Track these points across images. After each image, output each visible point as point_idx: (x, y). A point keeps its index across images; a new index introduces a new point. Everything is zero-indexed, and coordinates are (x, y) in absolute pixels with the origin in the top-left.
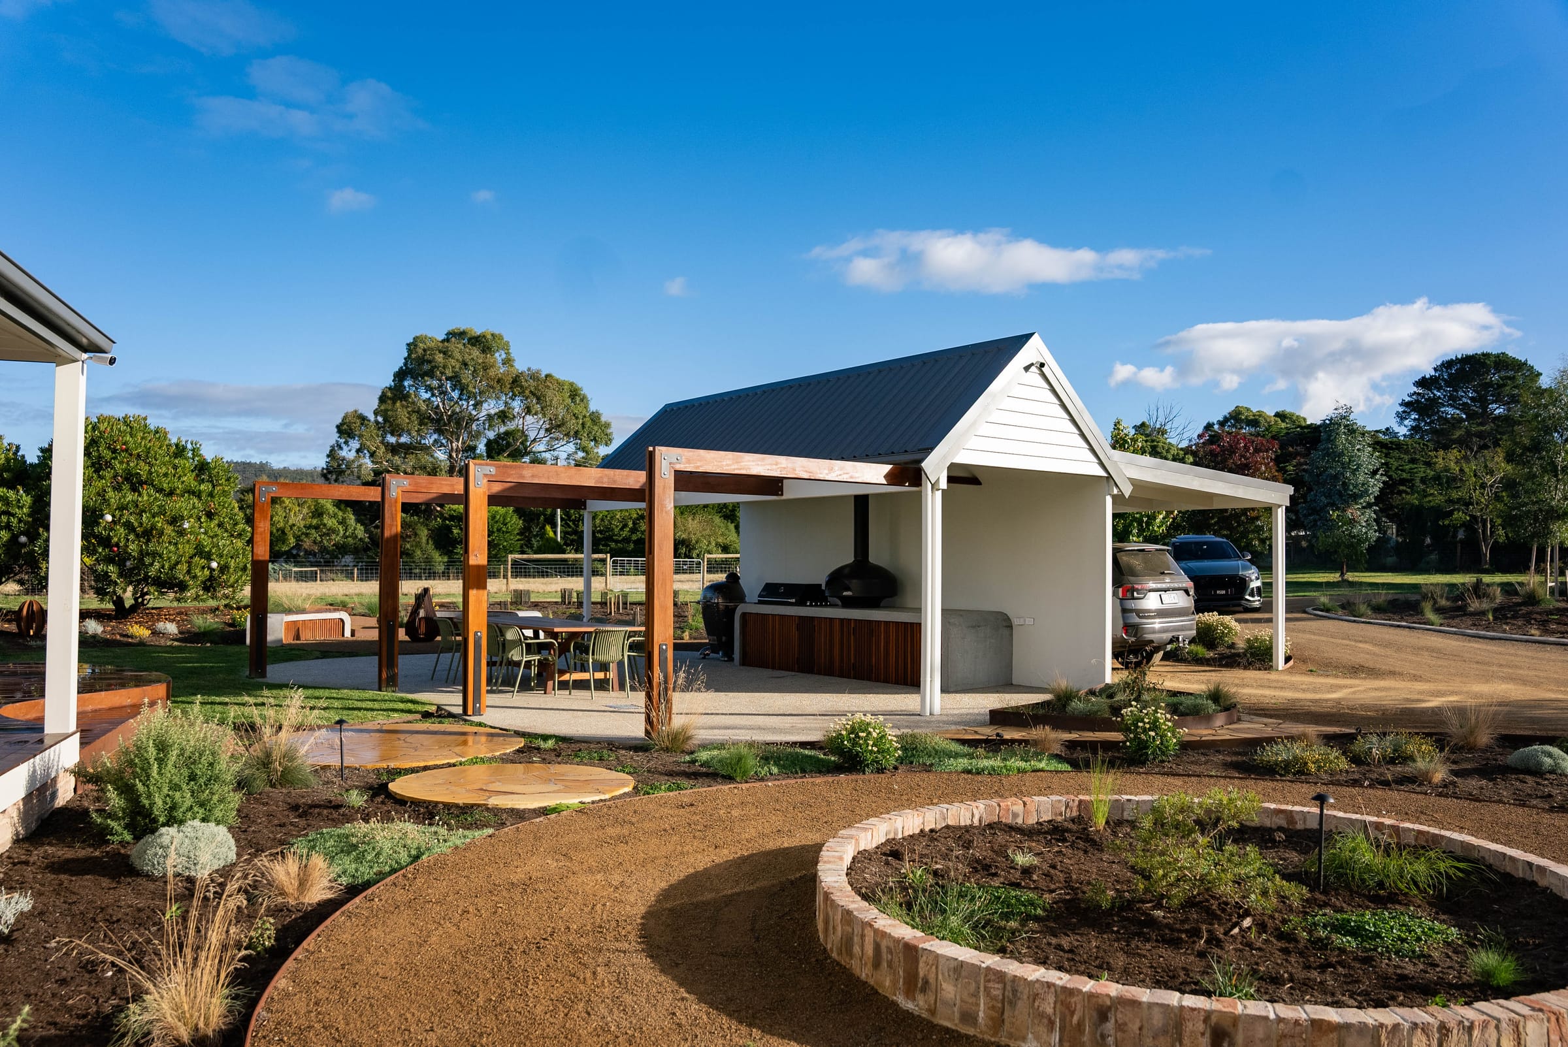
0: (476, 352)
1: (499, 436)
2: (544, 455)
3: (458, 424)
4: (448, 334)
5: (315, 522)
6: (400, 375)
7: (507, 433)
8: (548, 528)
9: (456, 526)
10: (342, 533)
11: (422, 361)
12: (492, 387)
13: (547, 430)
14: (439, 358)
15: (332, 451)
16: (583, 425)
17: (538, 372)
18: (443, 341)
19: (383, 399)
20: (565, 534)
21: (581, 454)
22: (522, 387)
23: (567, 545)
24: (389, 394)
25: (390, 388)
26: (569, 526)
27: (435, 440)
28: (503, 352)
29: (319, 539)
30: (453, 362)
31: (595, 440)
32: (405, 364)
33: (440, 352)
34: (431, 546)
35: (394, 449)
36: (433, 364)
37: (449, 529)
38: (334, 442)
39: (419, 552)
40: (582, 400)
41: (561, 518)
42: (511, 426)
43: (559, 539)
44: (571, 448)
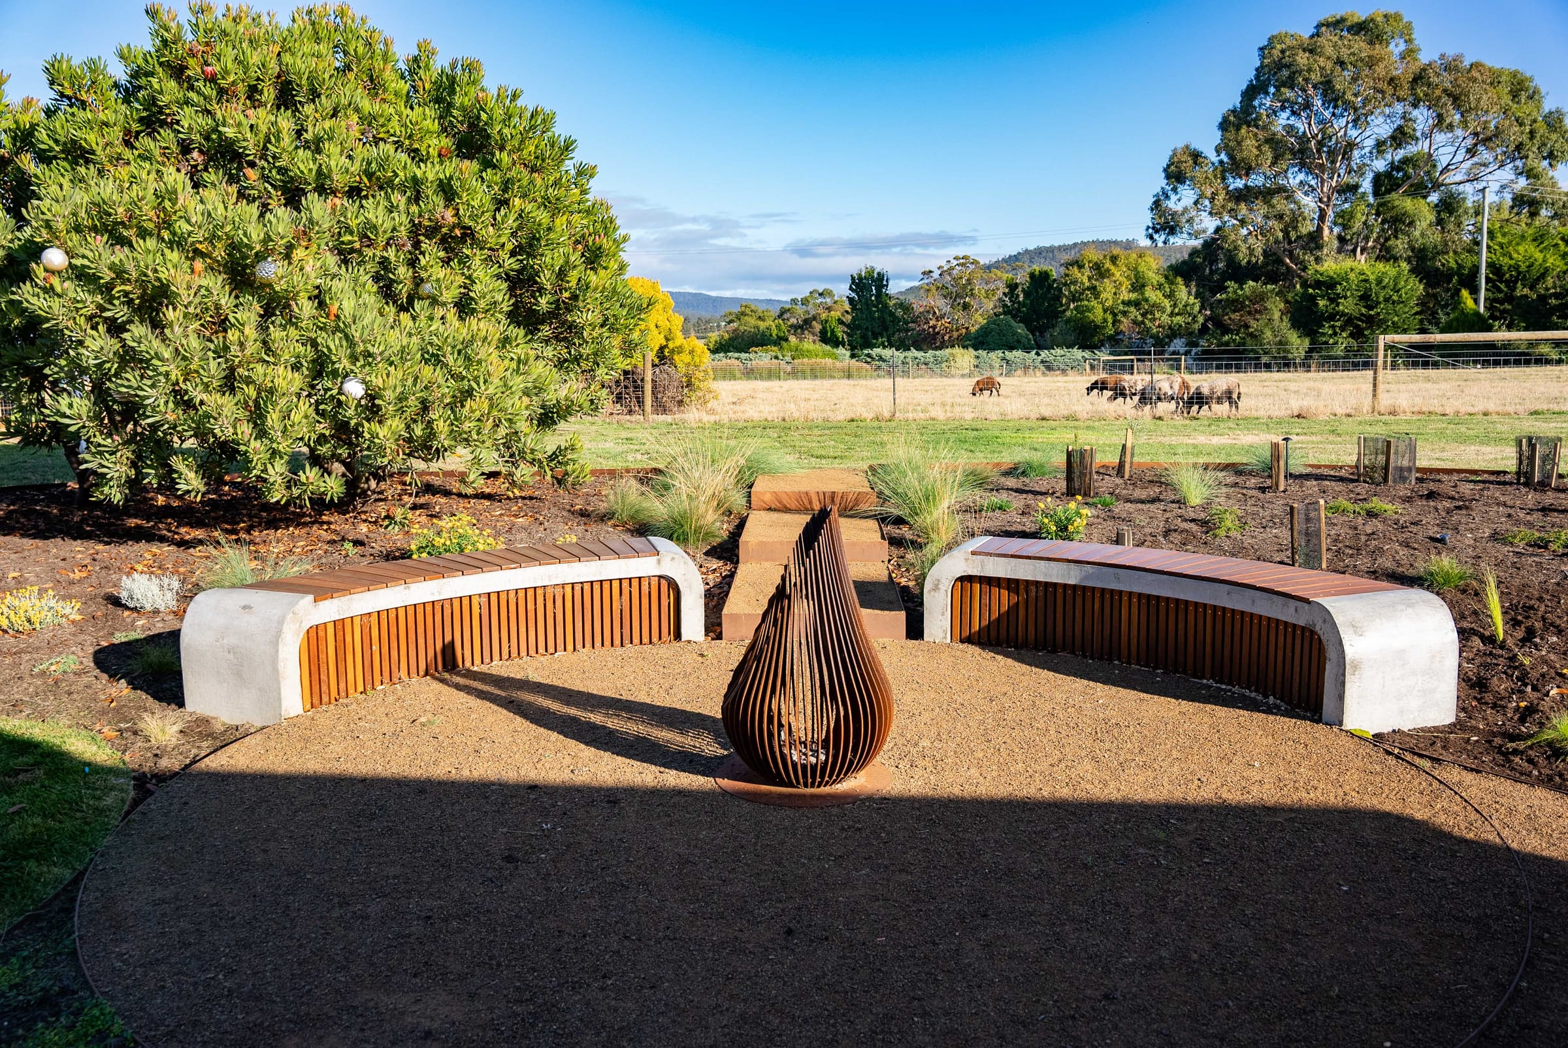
0: (1360, 45)
1: (1393, 167)
2: (1461, 188)
3: (1332, 154)
4: (1318, 26)
5: (1133, 296)
6: (1251, 92)
7: (1406, 161)
8: (1465, 293)
9: (1323, 297)
10: (1169, 310)
11: (1279, 65)
12: (1382, 92)
13: (1468, 151)
14: (1302, 59)
15: (1157, 204)
16: (1532, 134)
17: (1458, 58)
18: (1312, 37)
19: (1224, 125)
20: (1491, 303)
21: (1522, 182)
22: (1429, 85)
23: (1494, 318)
24: (1232, 118)
25: (1234, 111)
26: (1500, 290)
27: (1301, 182)
28: (1402, 41)
29: (1140, 318)
30: (1322, 61)
31: (1551, 156)
32: (1257, 77)
33: (1304, 50)
34: (1286, 324)
35: (1240, 196)
36: (1293, 69)
37: (1313, 299)
38: (1159, 190)
39: (1268, 334)
40: (1531, 97)
41: (1488, 279)
42: (1410, 150)
43: (1482, 310)
44: (1507, 174)
